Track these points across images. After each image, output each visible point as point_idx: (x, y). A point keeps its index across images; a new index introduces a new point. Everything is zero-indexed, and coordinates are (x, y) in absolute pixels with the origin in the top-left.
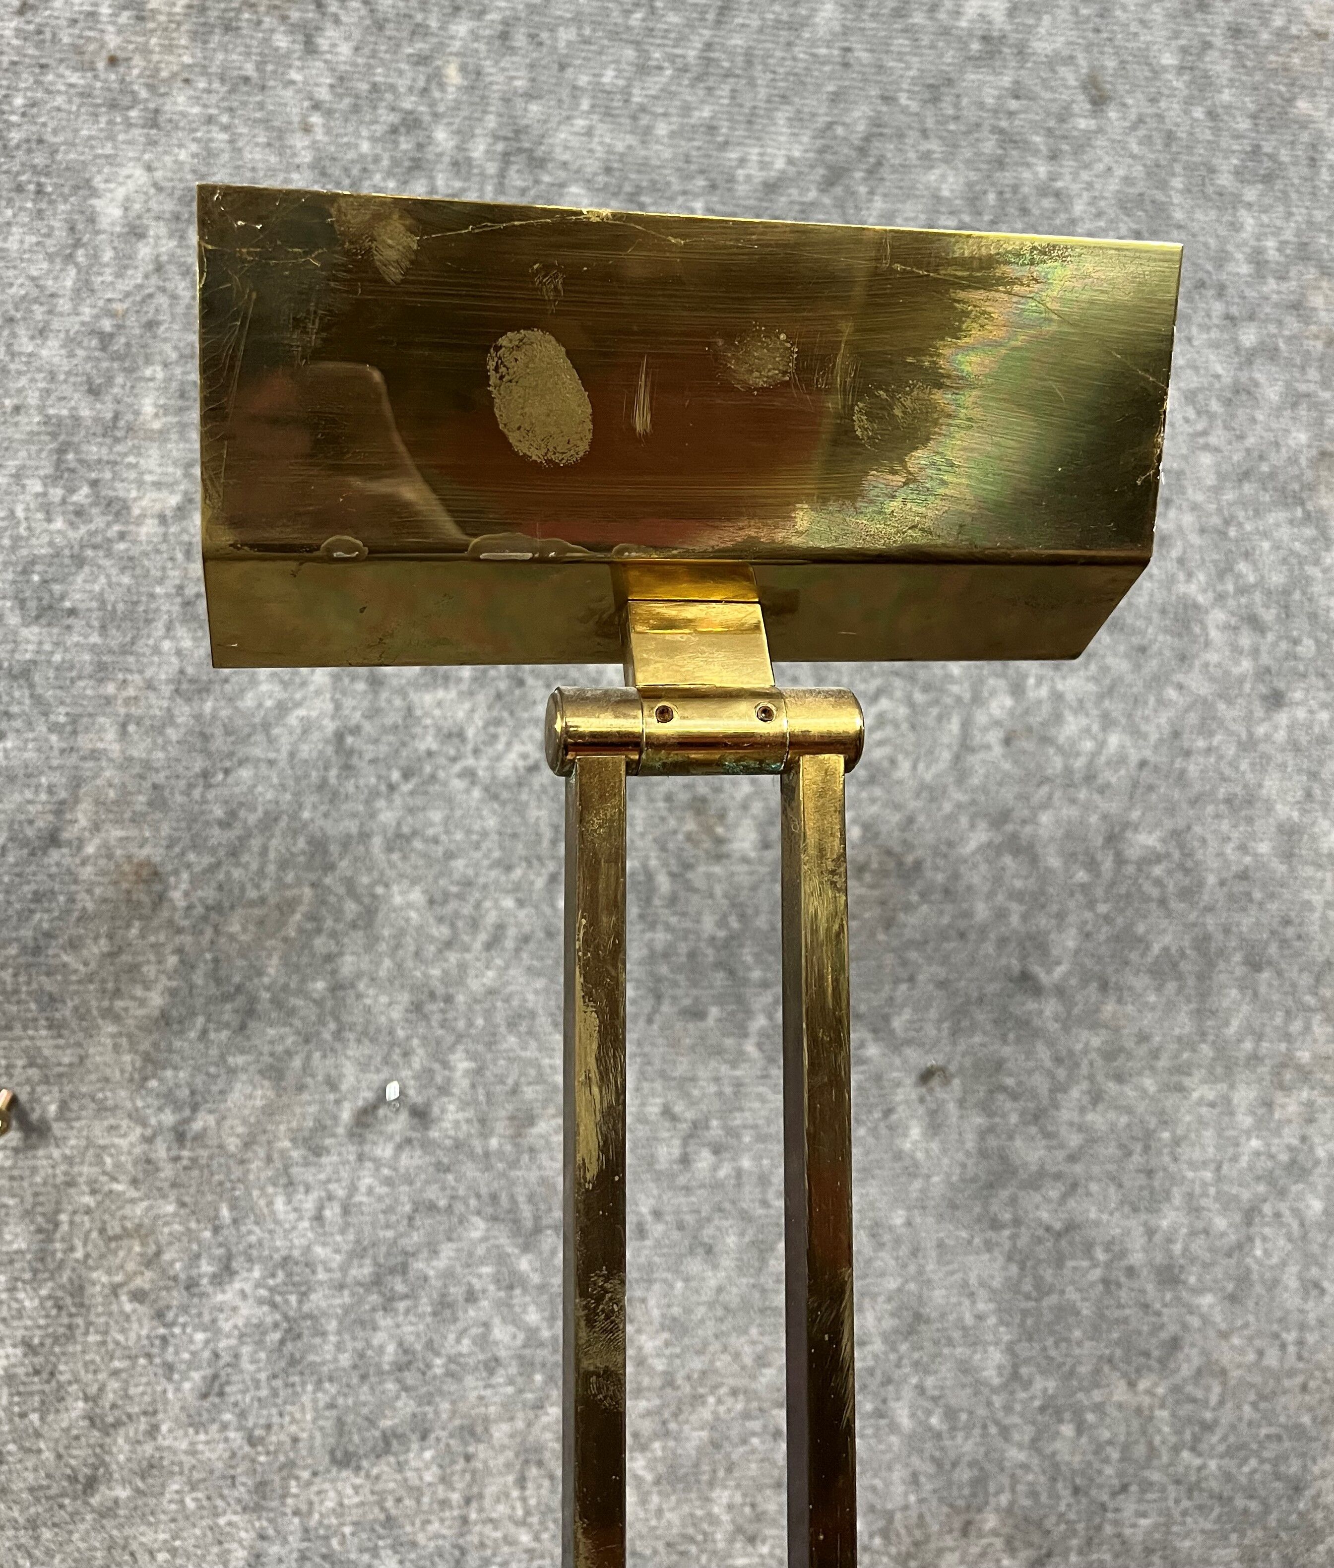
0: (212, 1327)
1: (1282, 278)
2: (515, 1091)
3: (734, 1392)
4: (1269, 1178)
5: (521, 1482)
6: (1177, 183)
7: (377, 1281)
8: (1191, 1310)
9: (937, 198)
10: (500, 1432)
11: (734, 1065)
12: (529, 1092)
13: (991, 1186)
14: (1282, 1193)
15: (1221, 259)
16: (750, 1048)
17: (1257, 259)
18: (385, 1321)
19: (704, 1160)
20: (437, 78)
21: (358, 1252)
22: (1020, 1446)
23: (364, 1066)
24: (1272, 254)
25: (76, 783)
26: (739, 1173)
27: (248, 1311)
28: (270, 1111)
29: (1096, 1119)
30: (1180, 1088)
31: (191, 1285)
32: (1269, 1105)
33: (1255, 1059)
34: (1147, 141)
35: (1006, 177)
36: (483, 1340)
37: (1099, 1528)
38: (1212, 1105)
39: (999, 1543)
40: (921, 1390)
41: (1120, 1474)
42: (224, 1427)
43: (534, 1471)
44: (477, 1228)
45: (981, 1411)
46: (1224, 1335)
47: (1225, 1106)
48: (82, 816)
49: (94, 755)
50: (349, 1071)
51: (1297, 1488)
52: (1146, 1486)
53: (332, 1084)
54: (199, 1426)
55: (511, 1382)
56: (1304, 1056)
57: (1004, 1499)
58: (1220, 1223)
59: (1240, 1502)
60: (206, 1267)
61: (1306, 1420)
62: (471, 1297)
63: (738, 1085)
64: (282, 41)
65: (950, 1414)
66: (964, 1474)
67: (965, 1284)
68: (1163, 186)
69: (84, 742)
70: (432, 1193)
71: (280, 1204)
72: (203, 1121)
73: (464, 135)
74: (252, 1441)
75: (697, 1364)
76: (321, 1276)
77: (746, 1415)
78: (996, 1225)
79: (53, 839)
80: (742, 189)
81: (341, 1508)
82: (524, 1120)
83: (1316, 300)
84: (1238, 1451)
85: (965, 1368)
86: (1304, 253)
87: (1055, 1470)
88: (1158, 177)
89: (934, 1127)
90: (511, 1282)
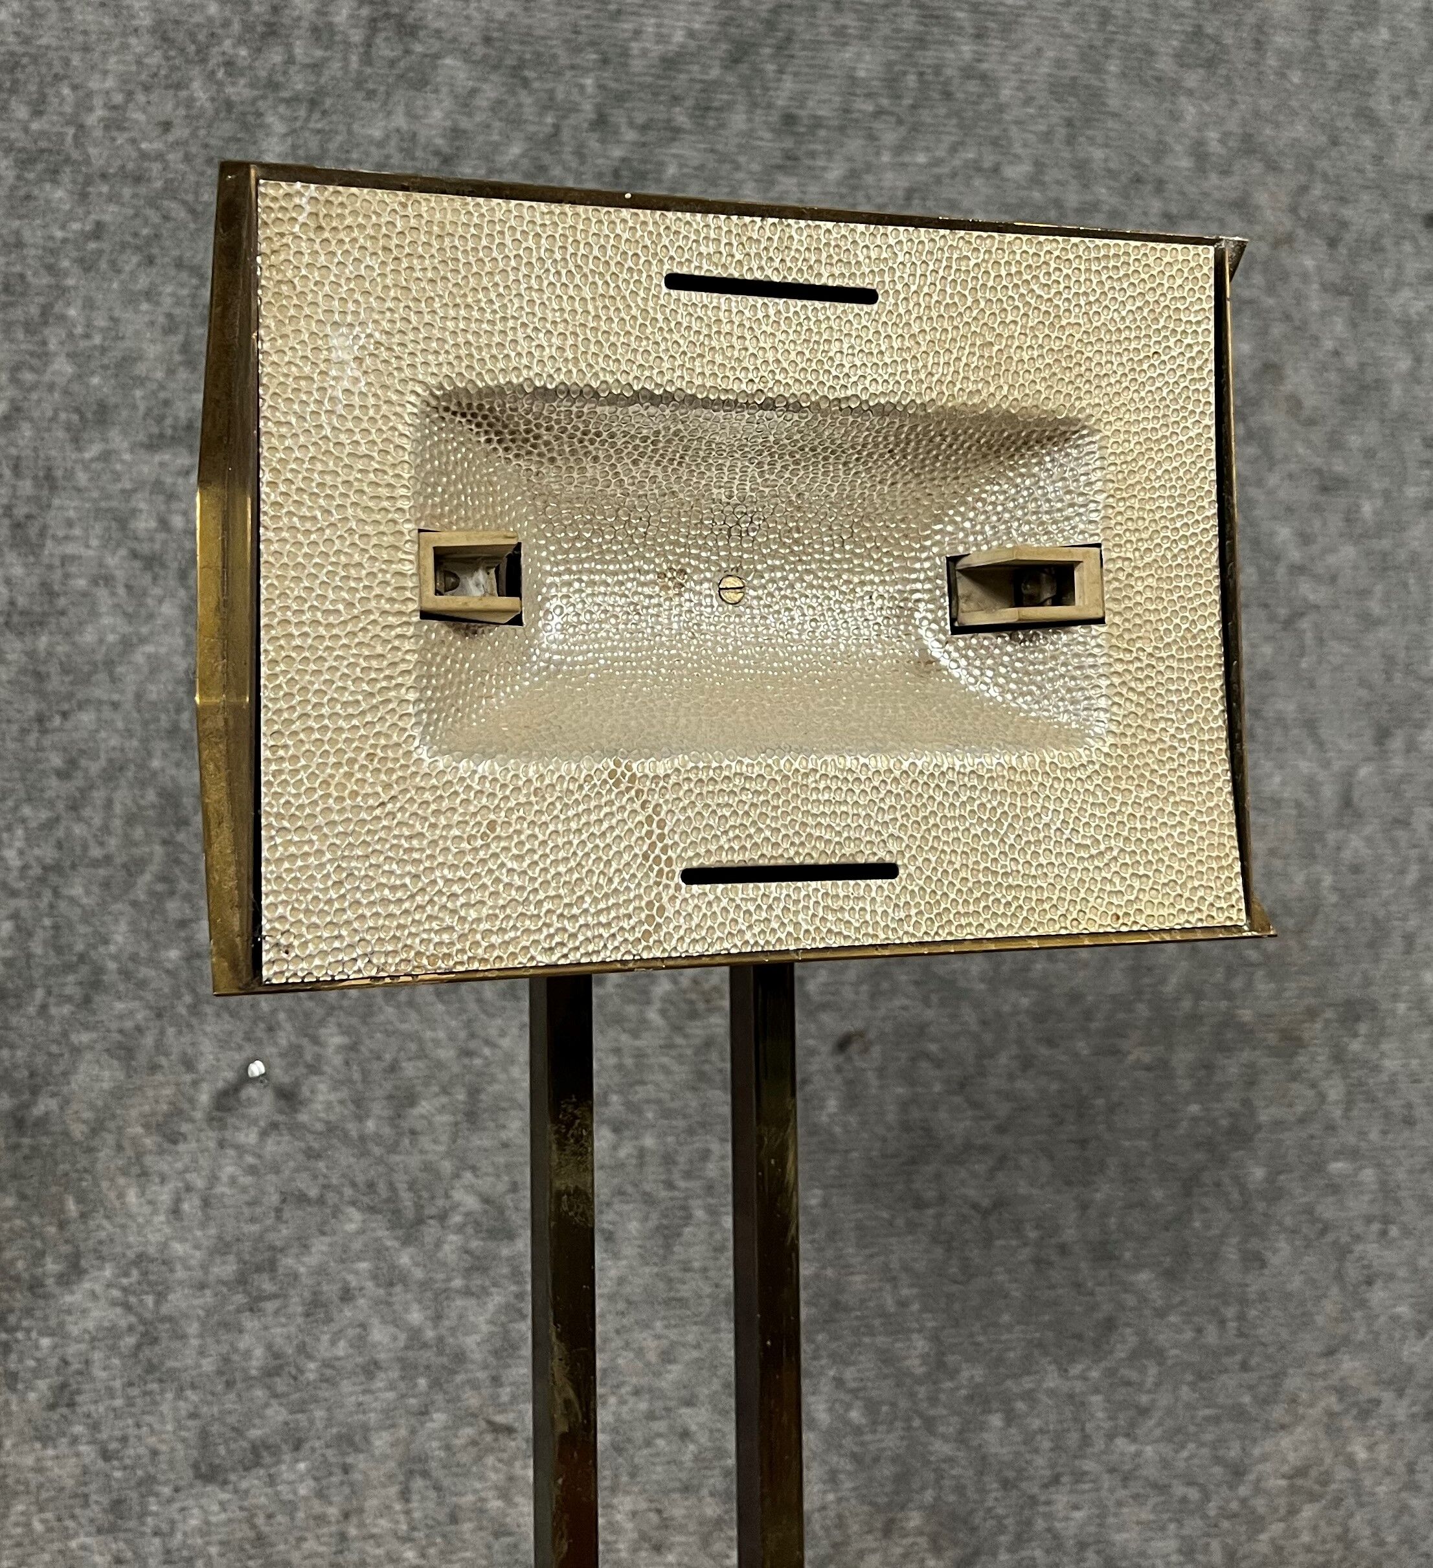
0: (59, 1332)
1: (1225, 172)
2: (393, 1068)
3: (637, 1392)
4: (1209, 1145)
5: (405, 1495)
6: (1113, 67)
7: (242, 1280)
8: (1127, 1288)
9: (852, 79)
10: (381, 1442)
11: (635, 1034)
12: (410, 1069)
13: (913, 1161)
14: (1223, 1161)
15: (1160, 151)
16: (653, 1015)
17: (1199, 153)
18: (250, 1323)
21: (222, 1247)
22: (945, 1438)
23: (224, 1043)
24: (1214, 147)
26: (642, 1153)
27: (100, 1315)
28: (119, 1094)
29: (1026, 1086)
30: (1115, 1052)
31: (35, 1286)
32: (1209, 1067)
33: (1195, 1018)
34: (1080, 19)
35: (928, 57)
36: (361, 1343)
37: (1029, 1523)
38: (1148, 1068)
39: (923, 1541)
40: (839, 1382)
41: (1052, 1466)
42: (75, 1441)
43: (418, 1483)
44: (353, 1220)
45: (903, 1404)
46: (1161, 1313)
47: (1162, 1067)
50: (207, 1047)
51: (1238, 1472)
52: (1079, 1476)
53: (189, 1064)
54: (46, 1440)
55: (392, 1387)
56: (1246, 1015)
57: (929, 1496)
58: (1158, 1194)
59: (1179, 1490)
60: (52, 1266)
61: (1247, 1399)
62: (347, 1295)
63: (640, 1055)
65: (871, 1408)
66: (887, 1470)
67: (886, 1268)
68: (1098, 69)
70: (302, 1182)
71: (132, 1197)
72: (45, 1105)
74: (106, 1455)
76: (180, 1274)
77: (651, 1416)
78: (920, 1204)
80: (637, 65)
81: (206, 1530)
82: (405, 1099)
83: (1261, 198)
84: (1176, 1436)
85: (886, 1358)
86: (1249, 146)
87: (983, 1463)
88: (1092, 60)
89: (852, 1098)
90: (391, 1278)
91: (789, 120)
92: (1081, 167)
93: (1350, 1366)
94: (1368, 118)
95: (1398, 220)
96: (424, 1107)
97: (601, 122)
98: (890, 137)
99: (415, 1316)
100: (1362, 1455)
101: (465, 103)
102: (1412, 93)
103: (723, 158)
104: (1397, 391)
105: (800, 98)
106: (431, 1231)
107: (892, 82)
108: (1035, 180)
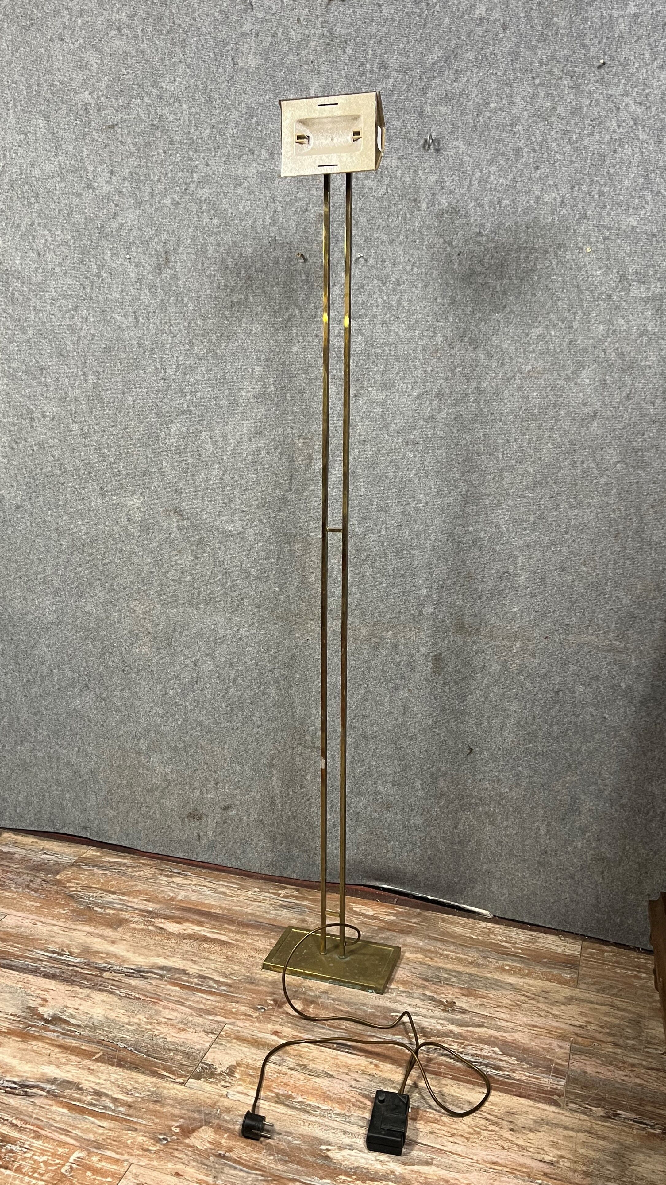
1: (546, 65)
2: (382, 256)
4: (526, 272)
7: (358, 289)
8: (508, 300)
9: (469, 60)
10: (379, 317)
11: (421, 251)
12: (385, 257)
13: (471, 276)
14: (529, 275)
15: (532, 63)
16: (424, 248)
19: (415, 269)
20: (367, 54)
23: (357, 251)
24: (545, 60)
25: (310, 200)
29: (492, 261)
32: (528, 257)
34: (516, 37)
35: (483, 52)
37: (487, 342)
38: (515, 258)
41: (493, 332)
44: (376, 281)
46: (515, 305)
48: (311, 205)
49: (312, 195)
51: (527, 335)
52: (497, 334)
58: (516, 282)
59: (516, 338)
61: (530, 321)
62: (374, 293)
64: (339, 52)
65: (460, 319)
66: (462, 330)
68: (519, 47)
69: (311, 192)
70: (368, 275)
73: (372, 65)
75: (413, 308)
79: (307, 210)
80: (428, 66)
82: (384, 261)
83: (555, 70)
84: (516, 328)
85: (463, 311)
86: (553, 58)
87: (480, 331)
88: (518, 45)
89: (460, 264)
90: (381, 291)
91: (457, 71)
92: (514, 70)
93: (552, 316)
94: (584, 46)
95: (590, 68)
96: (387, 263)
97: (421, 78)
98: (475, 71)
99: (385, 298)
100: (553, 333)
101: (396, 80)
102: (596, 37)
103: (444, 81)
104: (585, 109)
105: (458, 66)
106: (388, 284)
107: (476, 59)
108: (504, 74)
